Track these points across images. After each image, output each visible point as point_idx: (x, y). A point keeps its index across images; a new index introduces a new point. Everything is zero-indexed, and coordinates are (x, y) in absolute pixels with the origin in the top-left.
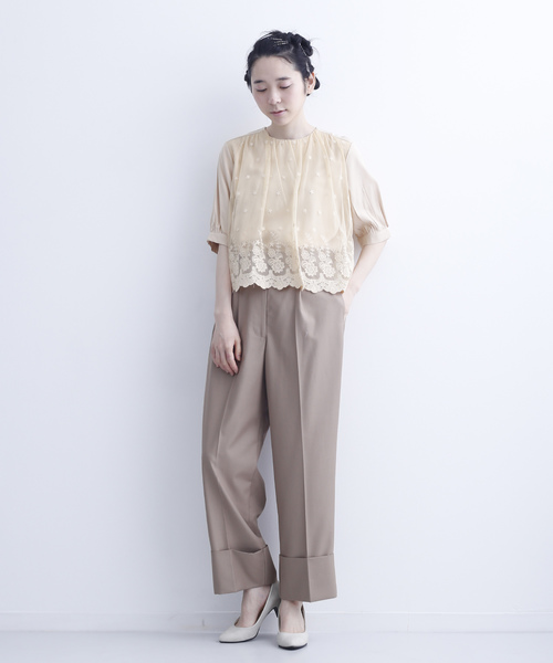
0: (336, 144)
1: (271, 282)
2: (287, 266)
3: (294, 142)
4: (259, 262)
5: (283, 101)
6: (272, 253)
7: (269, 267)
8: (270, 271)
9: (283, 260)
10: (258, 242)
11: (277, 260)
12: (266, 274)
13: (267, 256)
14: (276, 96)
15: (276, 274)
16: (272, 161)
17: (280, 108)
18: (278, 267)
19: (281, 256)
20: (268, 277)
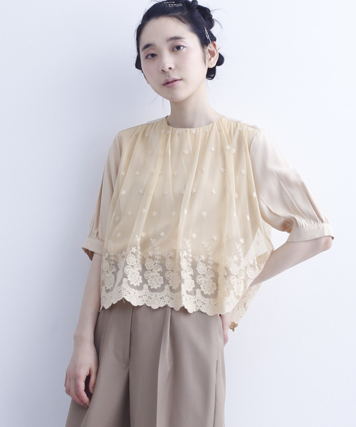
0: (240, 132)
1: (145, 298)
2: (166, 281)
3: (193, 131)
4: (134, 275)
5: (177, 67)
6: (149, 264)
7: (145, 281)
8: (145, 286)
9: (162, 274)
10: (134, 250)
11: (155, 273)
12: (140, 288)
13: (144, 267)
14: (168, 60)
15: (152, 290)
16: (165, 154)
17: (175, 76)
18: (156, 282)
19: (160, 269)
20: (142, 293)
